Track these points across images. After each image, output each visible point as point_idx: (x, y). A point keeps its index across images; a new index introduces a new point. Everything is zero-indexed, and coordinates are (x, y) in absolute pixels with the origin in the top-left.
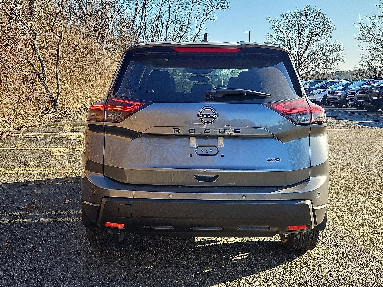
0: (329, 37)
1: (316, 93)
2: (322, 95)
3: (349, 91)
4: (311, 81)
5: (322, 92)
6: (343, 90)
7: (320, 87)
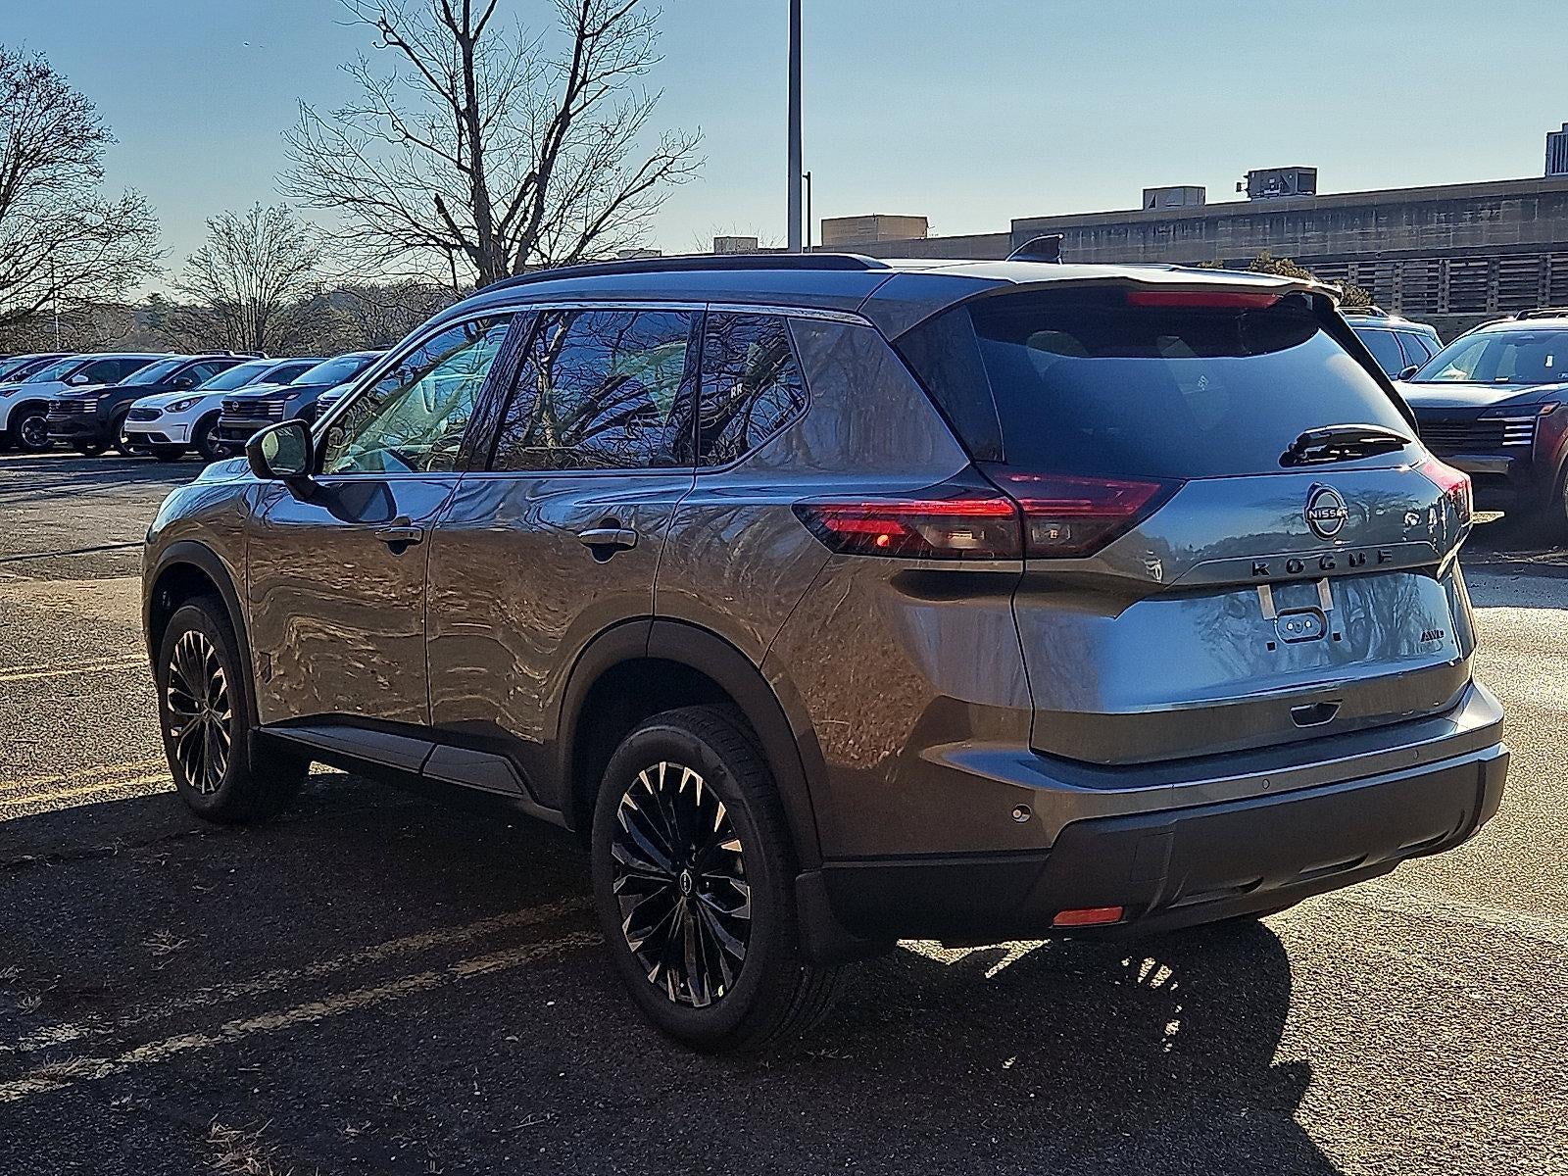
0: (92, 173)
1: (164, 411)
2: (190, 418)
3: (321, 398)
4: (98, 360)
5: (188, 403)
6: (290, 395)
7: (157, 383)
